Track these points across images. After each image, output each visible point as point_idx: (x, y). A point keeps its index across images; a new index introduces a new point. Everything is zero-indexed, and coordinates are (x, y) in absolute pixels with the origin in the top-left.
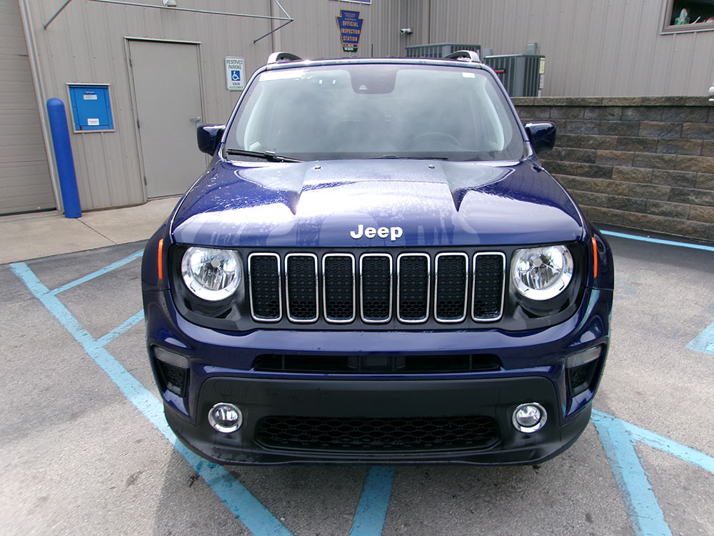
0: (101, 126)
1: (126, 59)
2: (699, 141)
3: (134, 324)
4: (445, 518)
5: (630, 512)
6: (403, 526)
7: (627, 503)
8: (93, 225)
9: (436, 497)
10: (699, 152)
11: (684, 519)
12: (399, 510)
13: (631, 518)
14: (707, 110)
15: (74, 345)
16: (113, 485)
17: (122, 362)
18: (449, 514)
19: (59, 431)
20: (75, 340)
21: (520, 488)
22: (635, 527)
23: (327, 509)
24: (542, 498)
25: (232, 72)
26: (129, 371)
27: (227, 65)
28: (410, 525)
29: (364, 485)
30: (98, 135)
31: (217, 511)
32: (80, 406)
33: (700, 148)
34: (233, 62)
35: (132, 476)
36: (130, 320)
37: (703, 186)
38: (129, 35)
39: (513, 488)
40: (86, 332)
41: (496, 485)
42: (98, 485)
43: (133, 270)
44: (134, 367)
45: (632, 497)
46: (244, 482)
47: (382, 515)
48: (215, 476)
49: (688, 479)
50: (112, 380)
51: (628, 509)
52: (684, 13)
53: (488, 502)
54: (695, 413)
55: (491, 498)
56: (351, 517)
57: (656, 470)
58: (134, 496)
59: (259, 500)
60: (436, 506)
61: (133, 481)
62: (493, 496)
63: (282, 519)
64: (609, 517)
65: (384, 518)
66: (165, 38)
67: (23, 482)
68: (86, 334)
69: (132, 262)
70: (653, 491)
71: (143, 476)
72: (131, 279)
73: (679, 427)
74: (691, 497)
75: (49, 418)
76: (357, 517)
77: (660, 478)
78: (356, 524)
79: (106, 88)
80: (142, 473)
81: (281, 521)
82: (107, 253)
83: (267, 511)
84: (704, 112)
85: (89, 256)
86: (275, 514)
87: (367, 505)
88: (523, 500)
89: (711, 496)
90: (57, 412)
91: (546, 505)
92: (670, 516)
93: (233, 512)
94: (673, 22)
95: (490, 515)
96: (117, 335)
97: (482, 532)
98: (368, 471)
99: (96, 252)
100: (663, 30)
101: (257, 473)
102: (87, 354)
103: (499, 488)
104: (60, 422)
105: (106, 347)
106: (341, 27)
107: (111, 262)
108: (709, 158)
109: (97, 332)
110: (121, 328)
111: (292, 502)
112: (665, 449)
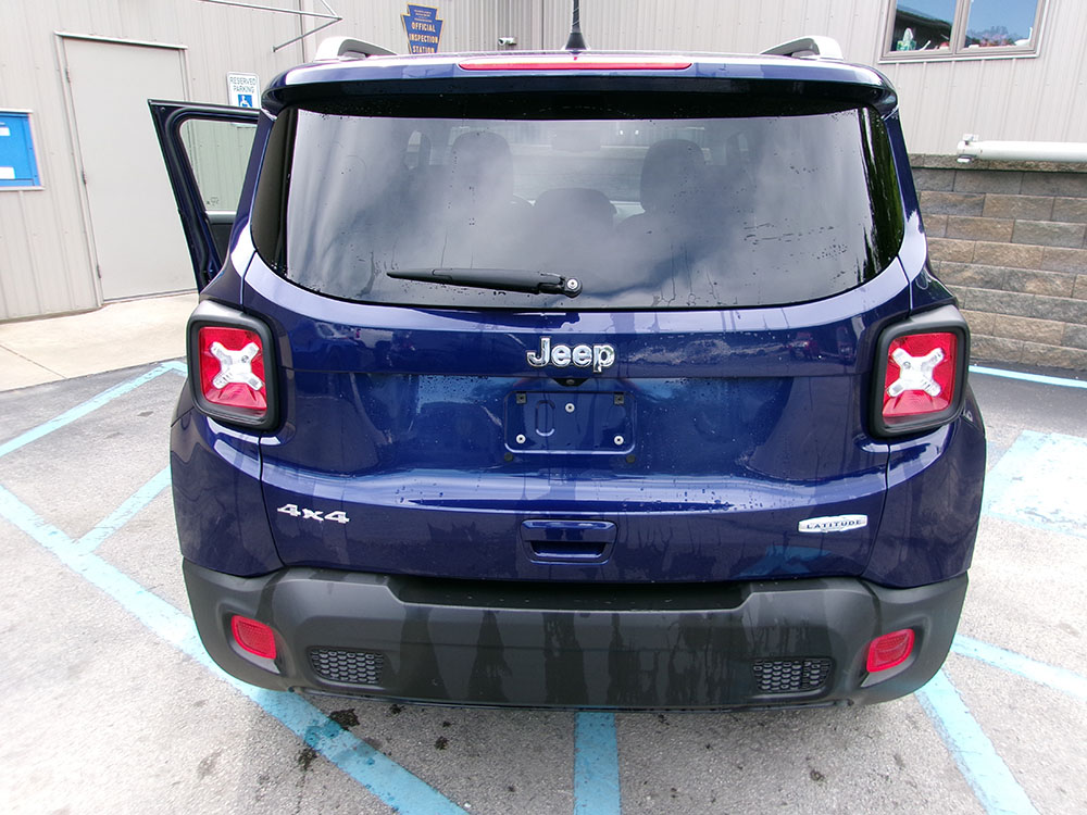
0: (18, 179)
1: (59, 70)
2: (942, 217)
3: (135, 511)
4: (706, 780)
5: (950, 748)
6: (649, 798)
7: (944, 735)
8: (13, 345)
9: (683, 750)
10: (943, 232)
11: (1019, 750)
12: (637, 774)
13: (954, 756)
14: (953, 173)
15: (38, 551)
16: (177, 779)
17: (134, 576)
18: (710, 774)
19: (56, 698)
20: (36, 543)
21: (796, 726)
22: (961, 767)
23: (529, 783)
24: (829, 738)
25: (240, 96)
26: (149, 590)
27: (231, 85)
28: (657, 795)
29: (574, 741)
30: (14, 195)
31: (359, 802)
32: (80, 653)
33: (944, 227)
34: (240, 81)
35: (204, 762)
36: (127, 505)
37: (950, 280)
38: (64, 30)
39: (786, 726)
40: (53, 528)
41: (762, 725)
42: (151, 780)
43: (108, 420)
44: (155, 583)
45: (946, 724)
46: (390, 754)
47: (615, 786)
48: (340, 749)
49: (1011, 694)
50: (123, 607)
51: (947, 742)
52: (909, 34)
53: (758, 750)
54: (997, 601)
55: (761, 744)
56: (568, 793)
57: (967, 684)
58: (218, 793)
59: (422, 779)
60: (687, 763)
61: (208, 770)
62: (763, 742)
63: (466, 805)
64: (925, 757)
65: (618, 789)
66: (126, 37)
67: (14, 788)
68: (54, 533)
69: (102, 407)
70: (973, 714)
71: (222, 760)
72: (109, 437)
73: (982, 622)
74: (1021, 718)
75: (29, 677)
76: (578, 792)
77: (977, 696)
78: (580, 802)
79: (23, 117)
80: (219, 754)
81: (466, 809)
82: (51, 393)
83: (439, 795)
84: (949, 177)
85: (20, 399)
86: (453, 799)
87: (589, 772)
88: (804, 743)
89: (1046, 715)
90: (41, 667)
91: (838, 747)
92: (1001, 746)
93: (386, 802)
94: (894, 47)
95: (765, 768)
96: (111, 531)
97: (761, 795)
98: (575, 719)
99: (32, 392)
100: (882, 58)
101: (408, 738)
102: (66, 565)
103: (768, 729)
104: (52, 682)
105: (98, 553)
106: (410, 31)
107: (64, 408)
108: (956, 241)
109: (76, 529)
110: (115, 519)
111: (475, 778)
112: (973, 654)
